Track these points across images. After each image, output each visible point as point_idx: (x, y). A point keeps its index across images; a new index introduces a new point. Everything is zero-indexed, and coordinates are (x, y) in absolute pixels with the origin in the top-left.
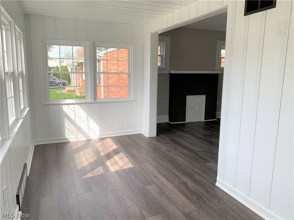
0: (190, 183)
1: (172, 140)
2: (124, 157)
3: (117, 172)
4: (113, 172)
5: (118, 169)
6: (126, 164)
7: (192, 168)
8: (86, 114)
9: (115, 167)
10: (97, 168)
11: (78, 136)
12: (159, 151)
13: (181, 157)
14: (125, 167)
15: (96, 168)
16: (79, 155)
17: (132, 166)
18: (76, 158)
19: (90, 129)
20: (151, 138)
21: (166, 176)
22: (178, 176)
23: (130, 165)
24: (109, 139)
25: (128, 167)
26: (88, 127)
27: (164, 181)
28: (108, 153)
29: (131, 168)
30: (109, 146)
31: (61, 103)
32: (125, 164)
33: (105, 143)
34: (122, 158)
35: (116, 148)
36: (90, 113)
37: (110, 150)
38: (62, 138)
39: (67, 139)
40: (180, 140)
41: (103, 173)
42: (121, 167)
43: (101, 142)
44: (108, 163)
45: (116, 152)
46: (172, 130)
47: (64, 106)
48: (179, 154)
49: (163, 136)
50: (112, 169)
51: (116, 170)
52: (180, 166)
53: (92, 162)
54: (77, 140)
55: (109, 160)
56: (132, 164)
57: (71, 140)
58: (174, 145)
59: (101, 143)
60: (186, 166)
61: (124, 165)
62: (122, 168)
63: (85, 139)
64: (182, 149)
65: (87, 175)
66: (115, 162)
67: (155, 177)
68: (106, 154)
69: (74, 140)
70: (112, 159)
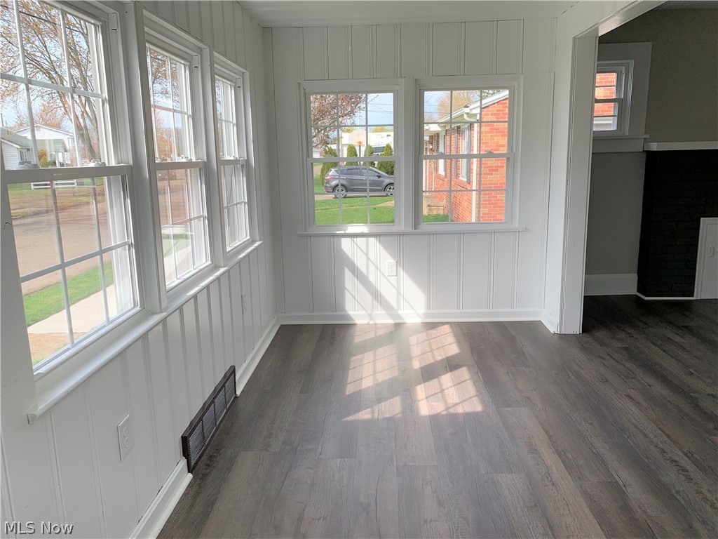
0: (636, 491)
1: (626, 349)
2: (466, 381)
3: (434, 419)
4: (425, 417)
5: (439, 411)
6: (466, 400)
7: (660, 445)
8: (393, 261)
9: (433, 403)
10: (390, 398)
11: (375, 312)
12: (573, 377)
13: (638, 404)
14: (460, 410)
15: (385, 400)
16: (362, 359)
17: (479, 408)
18: (352, 365)
19: (402, 298)
20: (562, 337)
21: (568, 454)
22: (604, 463)
23: (476, 406)
24: (447, 328)
25: (467, 411)
26: (399, 293)
27: (554, 468)
28: (430, 365)
29: (476, 413)
30: (440, 345)
31: (337, 232)
32: (463, 401)
33: (434, 336)
34: (462, 382)
35: (456, 355)
36: (402, 259)
37: (439, 358)
38: (338, 313)
39: (348, 317)
40: (654, 353)
41: (399, 416)
42: (450, 408)
43: (424, 333)
44: (421, 391)
45: (451, 365)
46: (638, 319)
47: (344, 240)
48: (633, 393)
49: (601, 334)
50: (425, 409)
51: (433, 412)
52: (622, 430)
53: (383, 382)
54: (372, 322)
55: (427, 384)
56: (483, 402)
57: (358, 322)
58: (628, 364)
59: (422, 336)
60: (645, 435)
61: (458, 401)
62: (452, 411)
63: (390, 321)
64: (651, 380)
65: (360, 413)
66: (439, 391)
67: (534, 450)
68: (423, 365)
69: (365, 322)
70: (435, 381)
